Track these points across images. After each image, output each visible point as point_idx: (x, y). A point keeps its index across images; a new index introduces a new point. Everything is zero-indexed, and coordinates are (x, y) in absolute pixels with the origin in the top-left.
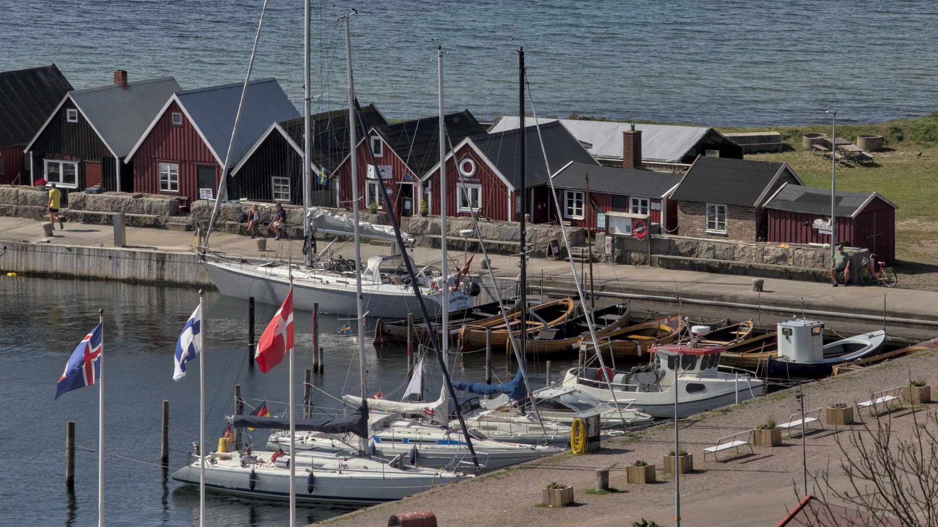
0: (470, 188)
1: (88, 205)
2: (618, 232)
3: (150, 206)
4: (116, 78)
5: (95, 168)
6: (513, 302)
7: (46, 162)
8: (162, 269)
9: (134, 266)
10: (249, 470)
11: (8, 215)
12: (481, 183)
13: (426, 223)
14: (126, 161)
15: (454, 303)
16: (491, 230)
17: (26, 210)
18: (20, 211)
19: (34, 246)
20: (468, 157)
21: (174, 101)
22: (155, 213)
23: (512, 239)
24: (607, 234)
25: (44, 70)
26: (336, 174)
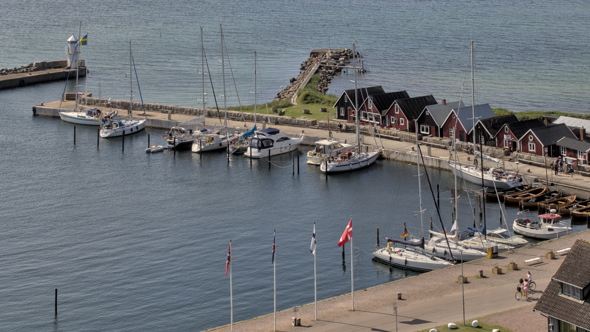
0: (532, 144)
1: (428, 141)
2: (569, 163)
3: (444, 142)
4: (443, 102)
5: (433, 128)
6: (528, 186)
7: (421, 126)
8: (440, 164)
9: (432, 162)
10: (389, 255)
11: (407, 142)
12: (535, 143)
13: (517, 155)
14: (441, 127)
15: (514, 185)
16: (535, 159)
17: (412, 140)
18: (411, 141)
19: (407, 154)
20: (531, 135)
21: (453, 112)
22: (445, 145)
23: (540, 162)
24: (566, 163)
25: (428, 96)
26: (496, 136)
